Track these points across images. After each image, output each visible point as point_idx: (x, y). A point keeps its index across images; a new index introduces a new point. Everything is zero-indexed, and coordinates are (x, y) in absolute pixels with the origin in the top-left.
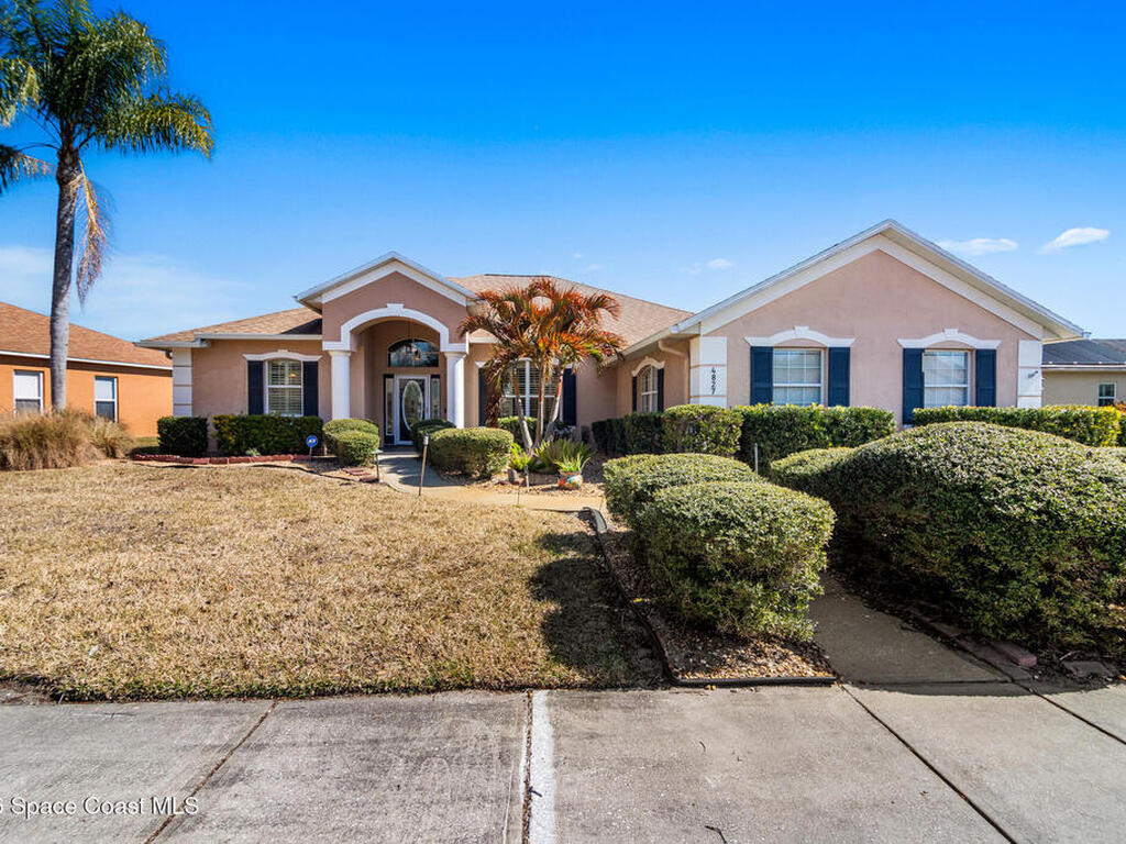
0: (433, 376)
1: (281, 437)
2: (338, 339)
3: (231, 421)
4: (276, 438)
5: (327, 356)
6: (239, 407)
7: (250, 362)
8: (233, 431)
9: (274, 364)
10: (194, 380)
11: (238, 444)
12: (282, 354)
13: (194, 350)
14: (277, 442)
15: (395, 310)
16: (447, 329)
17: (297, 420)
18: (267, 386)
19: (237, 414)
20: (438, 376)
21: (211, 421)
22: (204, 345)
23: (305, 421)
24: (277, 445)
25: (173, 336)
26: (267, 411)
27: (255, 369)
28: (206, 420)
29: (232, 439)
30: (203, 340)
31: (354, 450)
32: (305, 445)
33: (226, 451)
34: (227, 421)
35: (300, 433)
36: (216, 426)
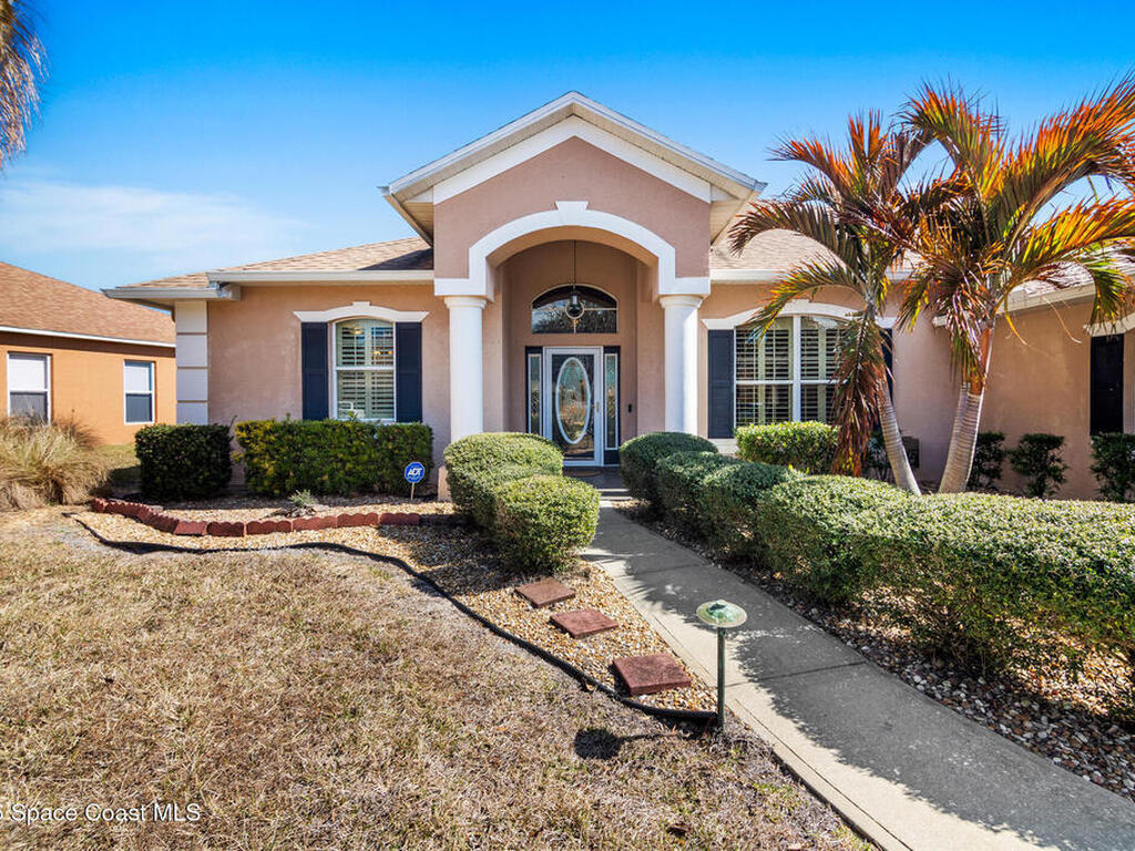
0: (608, 349)
1: (357, 463)
2: (464, 273)
3: (267, 432)
4: (349, 465)
5: (440, 310)
6: (287, 406)
7: (305, 325)
8: (271, 452)
9: (346, 328)
10: (211, 358)
11: (281, 476)
12: (360, 309)
13: (210, 304)
14: (350, 473)
15: (573, 214)
16: (672, 250)
17: (386, 429)
18: (335, 366)
19: (280, 419)
20: (616, 349)
21: (234, 432)
22: (228, 295)
23: (401, 431)
24: (350, 479)
25: (177, 280)
26: (334, 414)
27: (314, 337)
28: (227, 429)
29: (269, 467)
30: (223, 285)
31: (548, 532)
32: (401, 478)
33: (260, 489)
34: (260, 433)
35: (392, 455)
36: (243, 443)
